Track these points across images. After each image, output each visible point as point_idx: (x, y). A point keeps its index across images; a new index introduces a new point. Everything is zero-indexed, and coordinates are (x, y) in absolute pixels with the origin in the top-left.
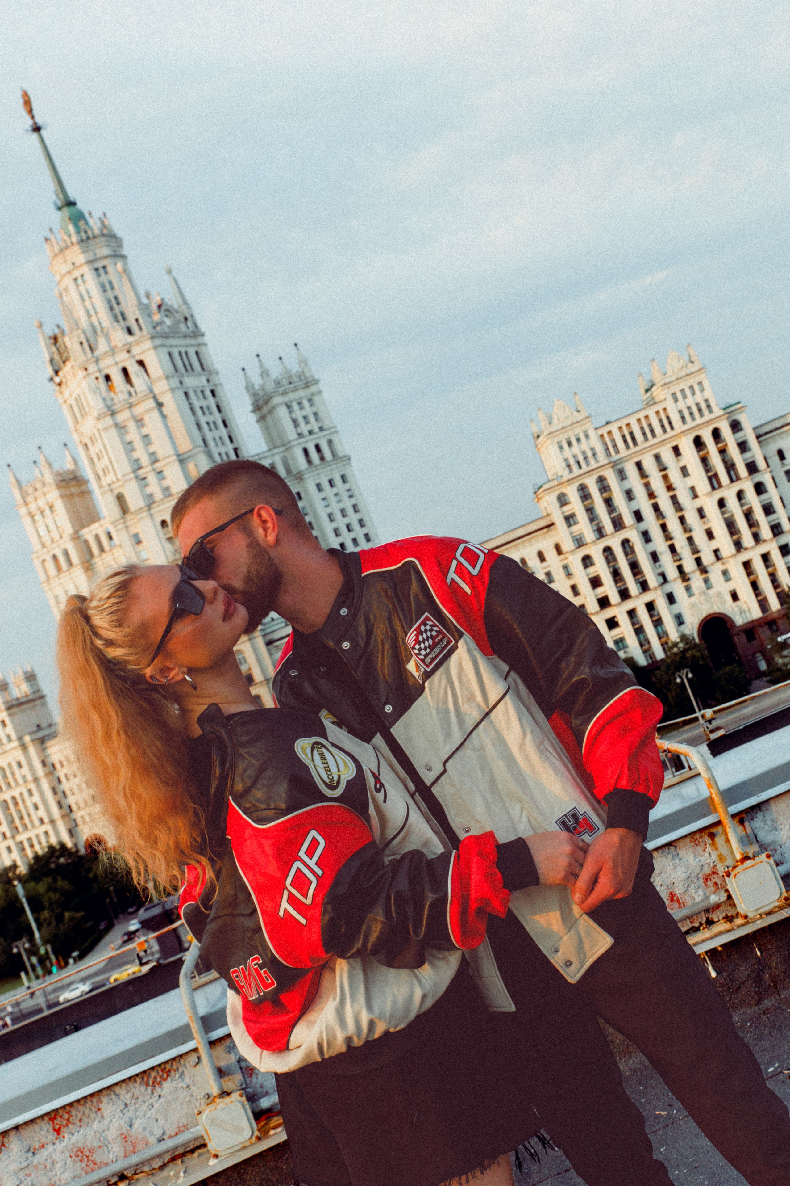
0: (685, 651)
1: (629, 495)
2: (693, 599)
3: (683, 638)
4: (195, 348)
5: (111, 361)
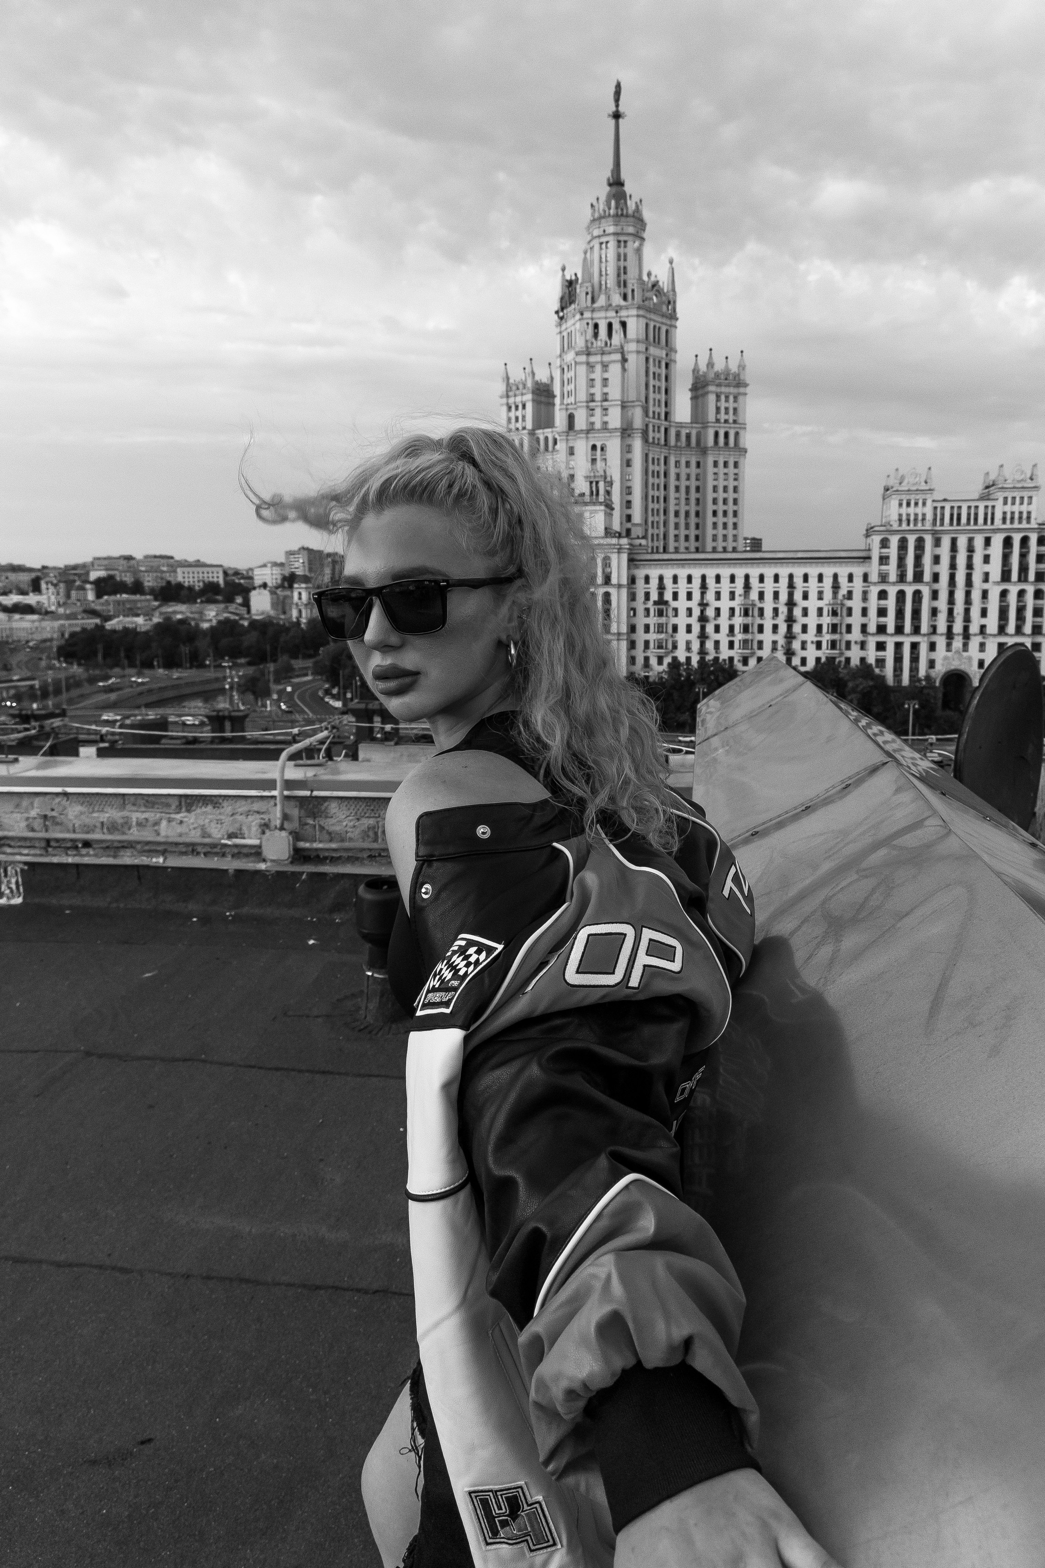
0: (924, 687)
1: (936, 560)
2: (949, 654)
3: (928, 678)
4: (669, 328)
5: (602, 314)
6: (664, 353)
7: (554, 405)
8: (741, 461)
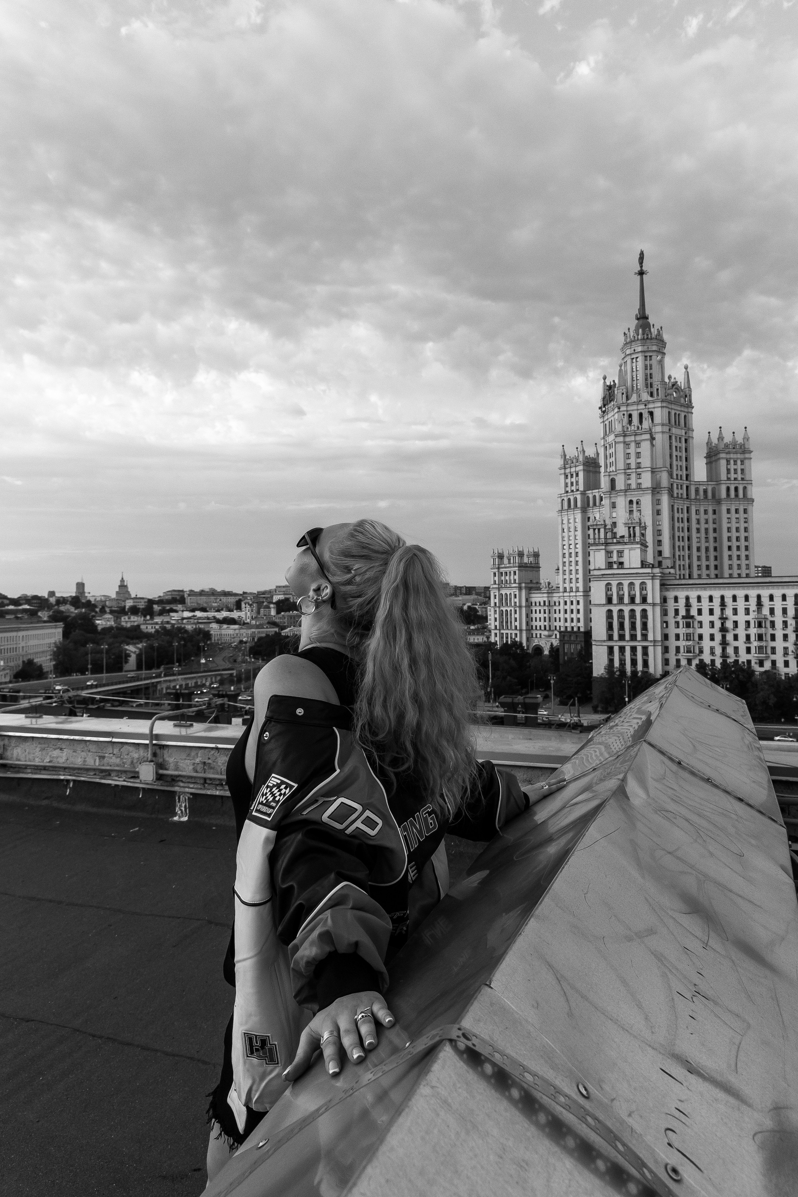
4: (685, 414)
5: (635, 407)
6: (683, 432)
7: (600, 472)
8: (749, 508)
